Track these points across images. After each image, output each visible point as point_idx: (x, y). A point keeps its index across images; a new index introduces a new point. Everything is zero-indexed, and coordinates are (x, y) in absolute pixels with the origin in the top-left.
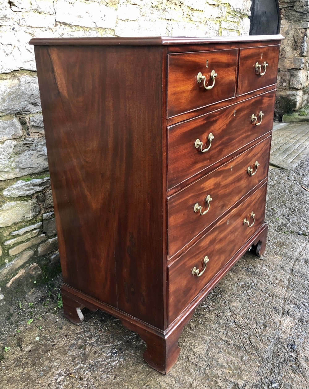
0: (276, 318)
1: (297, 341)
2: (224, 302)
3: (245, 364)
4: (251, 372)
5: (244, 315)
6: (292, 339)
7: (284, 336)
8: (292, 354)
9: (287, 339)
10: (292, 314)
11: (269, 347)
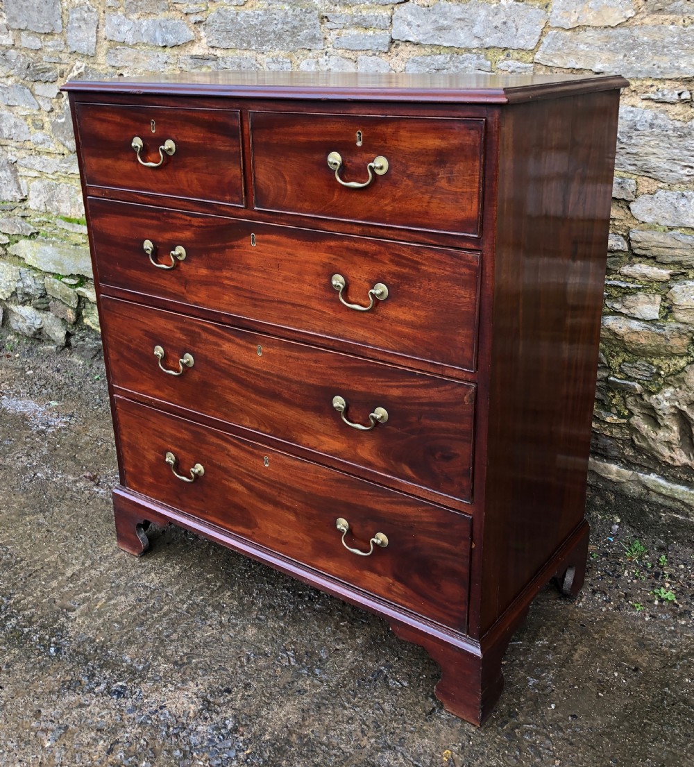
0: (197, 686)
1: (129, 703)
2: (262, 617)
3: (103, 624)
4: (88, 627)
5: (217, 640)
6: (134, 696)
7: (147, 686)
8: (102, 687)
9: (138, 690)
10: (206, 718)
11: (129, 661)
